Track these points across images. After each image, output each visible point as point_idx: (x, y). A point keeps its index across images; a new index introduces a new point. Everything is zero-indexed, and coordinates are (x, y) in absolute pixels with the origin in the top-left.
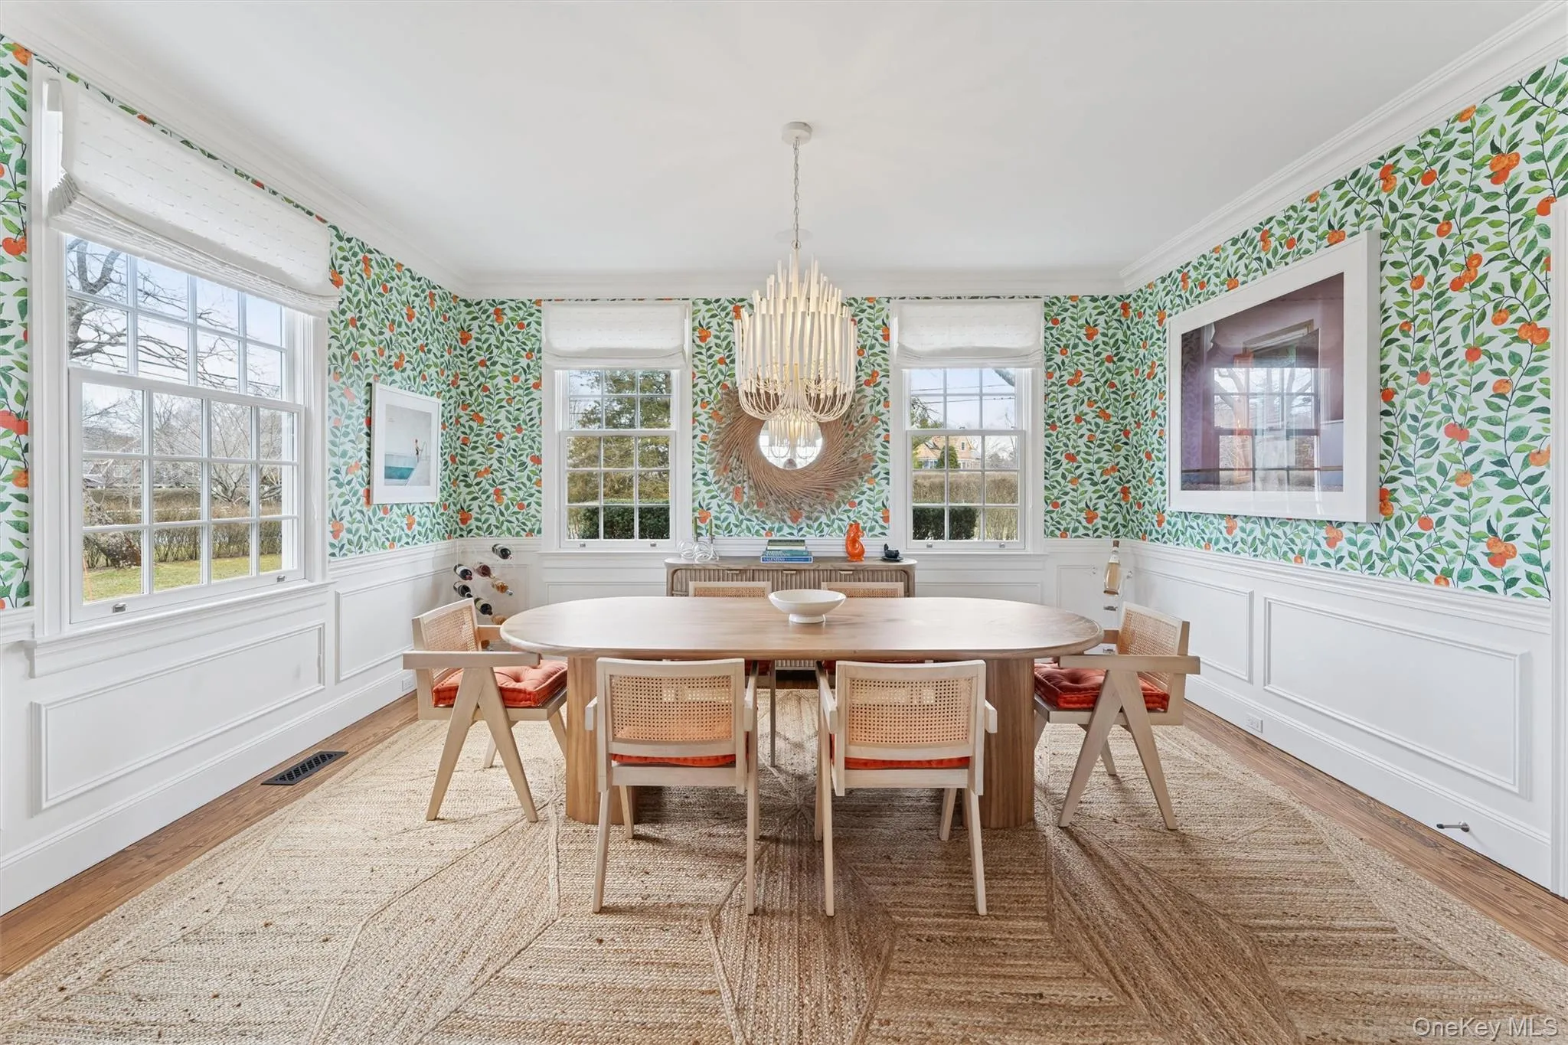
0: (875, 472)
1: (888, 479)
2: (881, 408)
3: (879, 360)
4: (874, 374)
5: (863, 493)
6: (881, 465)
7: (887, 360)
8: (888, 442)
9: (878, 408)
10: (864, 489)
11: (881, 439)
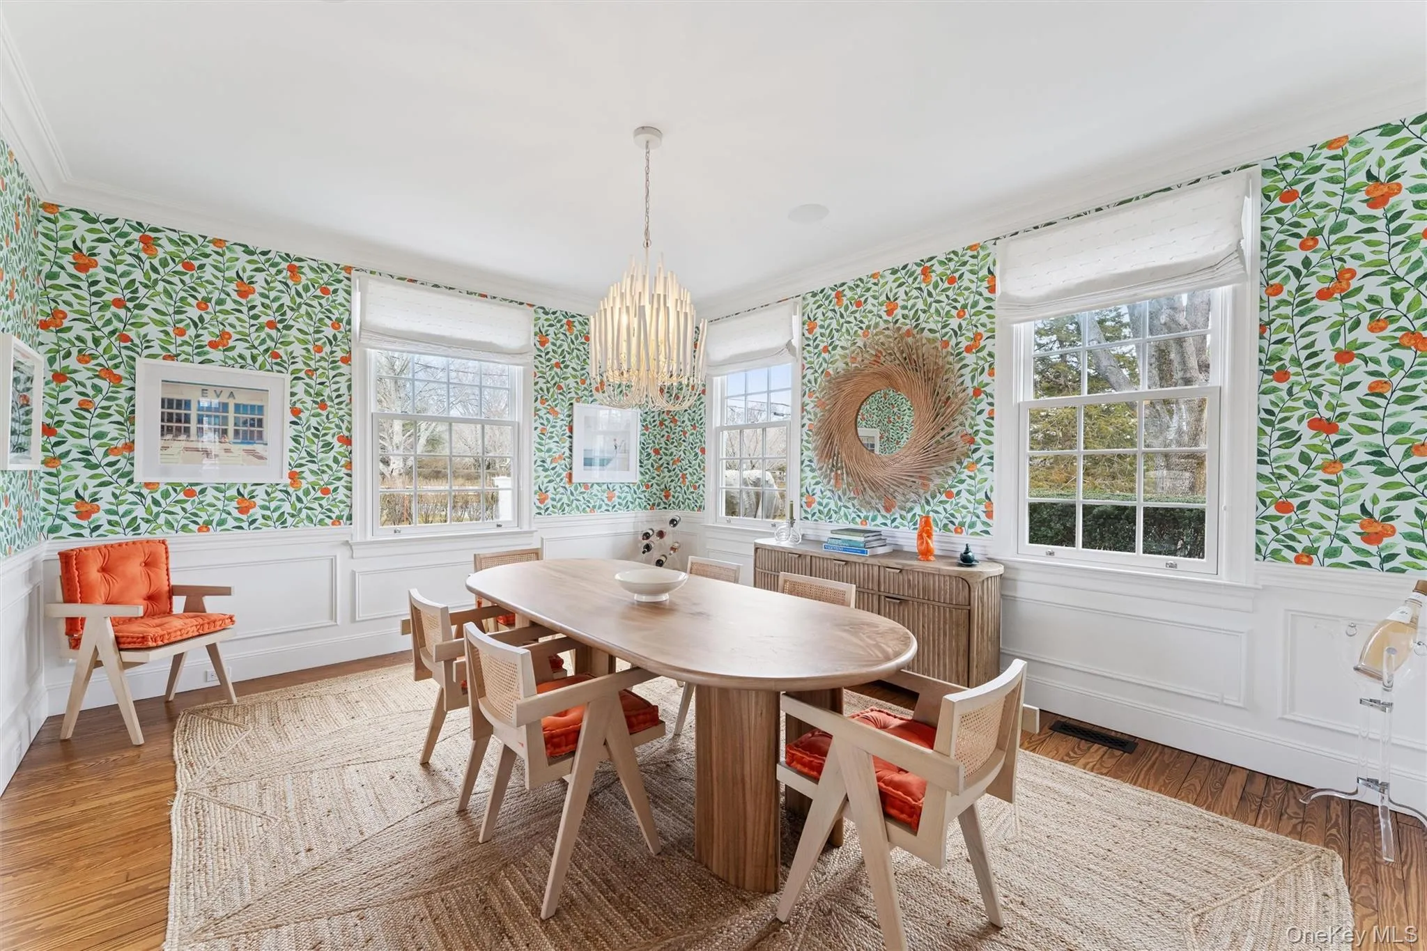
0: (976, 456)
1: (991, 464)
2: (985, 378)
3: (983, 318)
4: (978, 337)
5: (962, 482)
6: (984, 447)
7: (993, 317)
8: (992, 418)
9: (980, 379)
10: (963, 477)
11: (985, 415)
